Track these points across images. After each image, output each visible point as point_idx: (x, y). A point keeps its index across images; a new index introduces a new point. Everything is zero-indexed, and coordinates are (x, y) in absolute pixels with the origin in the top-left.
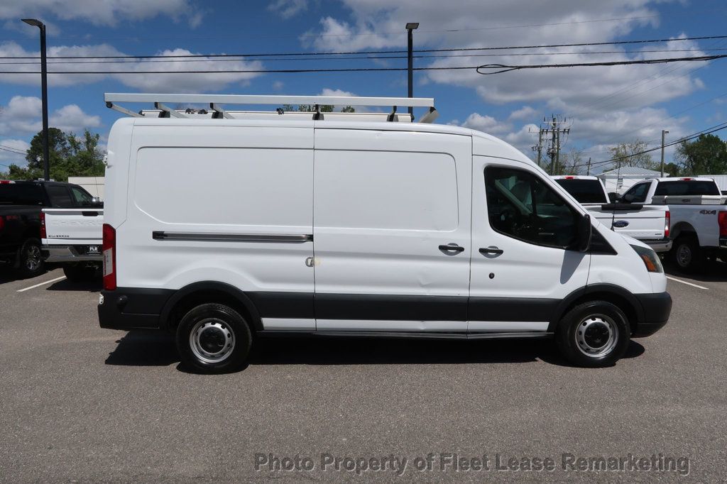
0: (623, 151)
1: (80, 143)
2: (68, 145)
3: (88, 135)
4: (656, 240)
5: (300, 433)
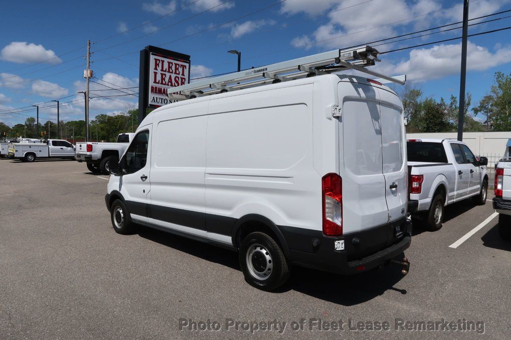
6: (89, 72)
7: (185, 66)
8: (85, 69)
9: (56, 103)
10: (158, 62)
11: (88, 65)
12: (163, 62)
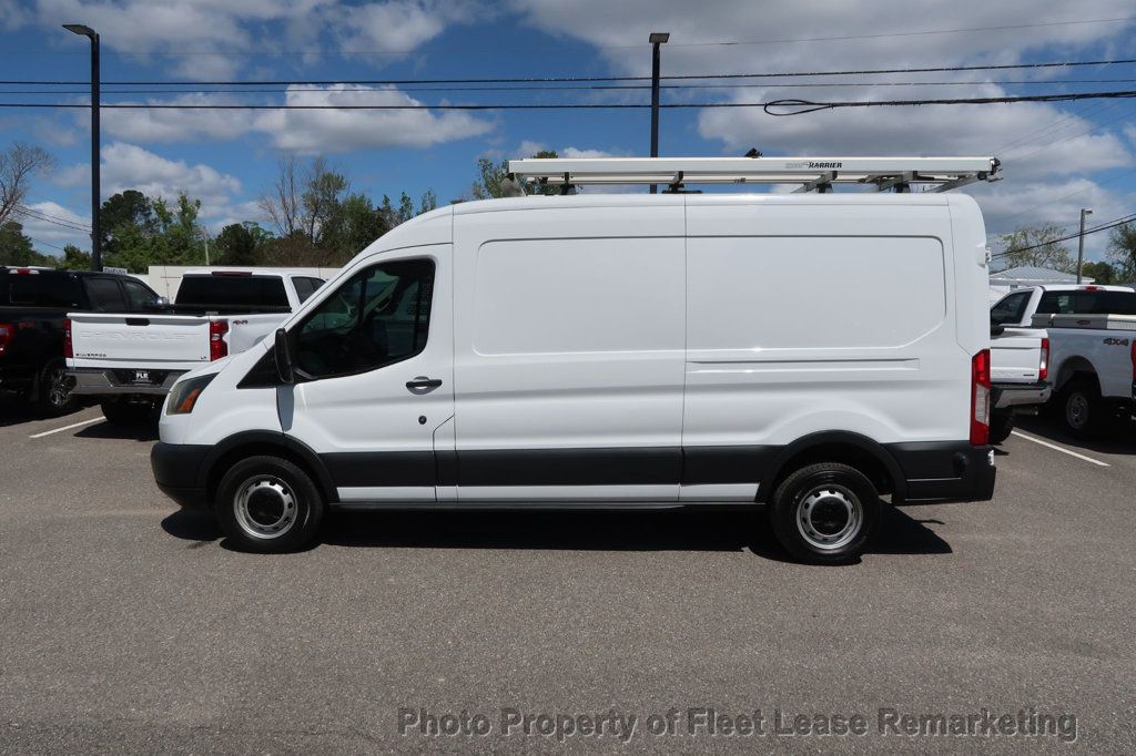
0: (1023, 241)
1: (171, 213)
2: (154, 215)
3: (183, 202)
4: (1023, 384)
5: (377, 667)
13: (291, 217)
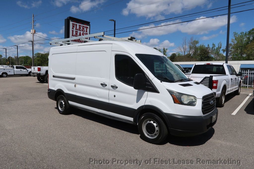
6: (33, 31)
7: (88, 27)
8: (32, 29)
9: (16, 47)
10: (74, 25)
11: (33, 27)
12: (76, 25)
13: (185, 51)
